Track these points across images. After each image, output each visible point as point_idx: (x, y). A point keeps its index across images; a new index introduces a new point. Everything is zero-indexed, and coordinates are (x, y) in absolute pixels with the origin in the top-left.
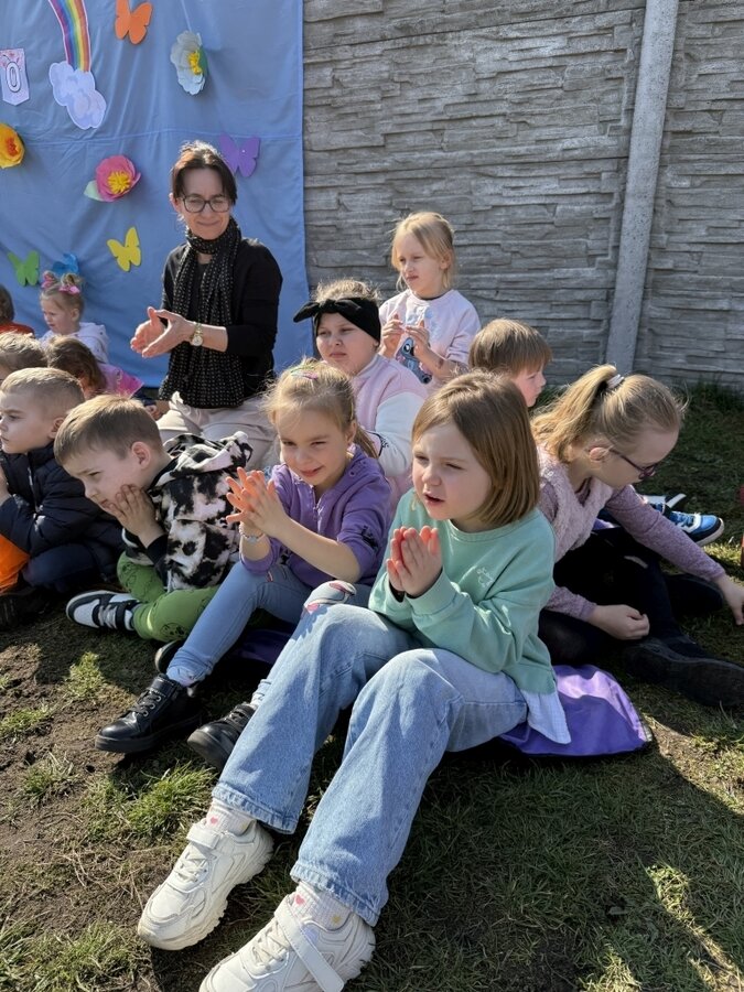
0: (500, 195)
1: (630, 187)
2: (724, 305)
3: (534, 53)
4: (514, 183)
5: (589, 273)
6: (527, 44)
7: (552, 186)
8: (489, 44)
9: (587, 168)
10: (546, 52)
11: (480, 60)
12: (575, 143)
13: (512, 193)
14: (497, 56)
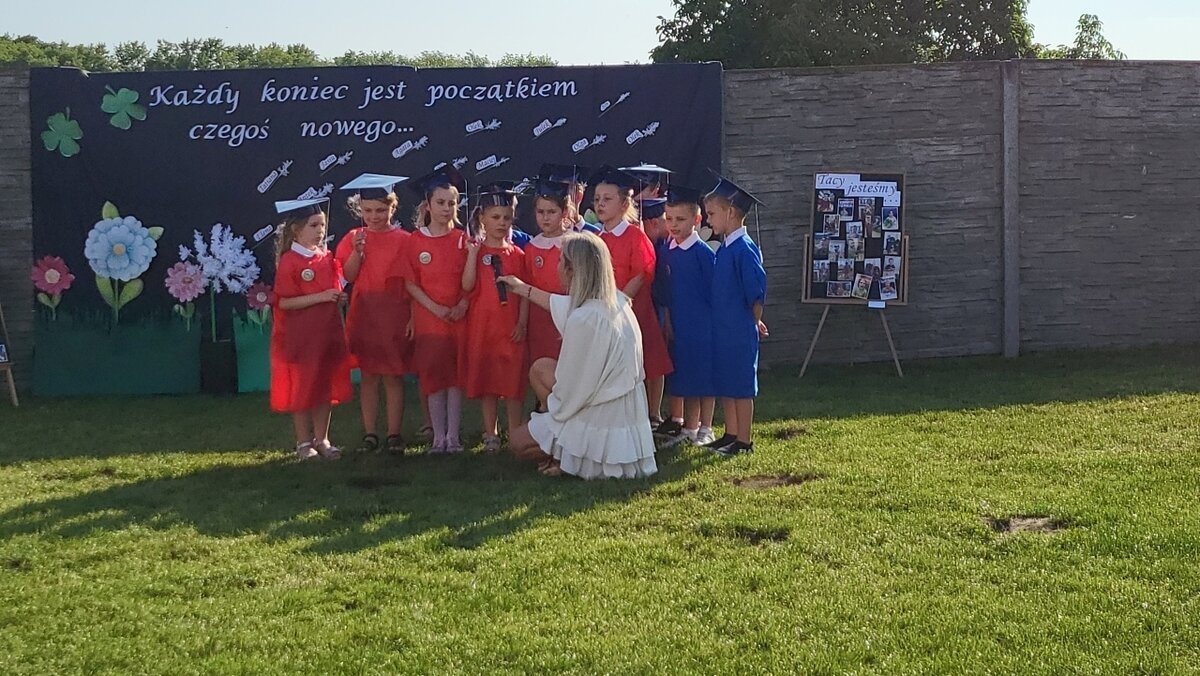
0: (931, 228)
1: (1006, 224)
2: (1059, 286)
3: (944, 153)
4: (938, 222)
5: (986, 272)
6: (941, 148)
7: (961, 224)
8: (919, 147)
9: (982, 213)
10: (952, 153)
11: (915, 154)
12: (972, 199)
13: (937, 227)
14: (925, 153)
